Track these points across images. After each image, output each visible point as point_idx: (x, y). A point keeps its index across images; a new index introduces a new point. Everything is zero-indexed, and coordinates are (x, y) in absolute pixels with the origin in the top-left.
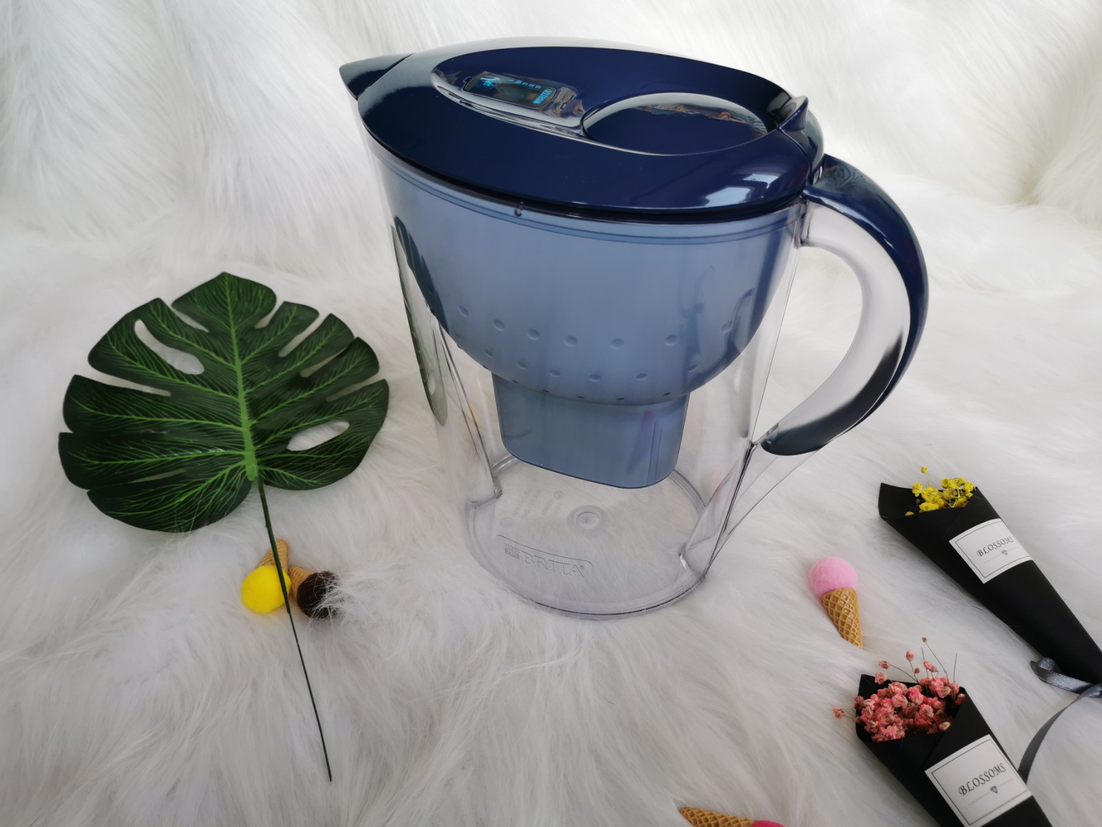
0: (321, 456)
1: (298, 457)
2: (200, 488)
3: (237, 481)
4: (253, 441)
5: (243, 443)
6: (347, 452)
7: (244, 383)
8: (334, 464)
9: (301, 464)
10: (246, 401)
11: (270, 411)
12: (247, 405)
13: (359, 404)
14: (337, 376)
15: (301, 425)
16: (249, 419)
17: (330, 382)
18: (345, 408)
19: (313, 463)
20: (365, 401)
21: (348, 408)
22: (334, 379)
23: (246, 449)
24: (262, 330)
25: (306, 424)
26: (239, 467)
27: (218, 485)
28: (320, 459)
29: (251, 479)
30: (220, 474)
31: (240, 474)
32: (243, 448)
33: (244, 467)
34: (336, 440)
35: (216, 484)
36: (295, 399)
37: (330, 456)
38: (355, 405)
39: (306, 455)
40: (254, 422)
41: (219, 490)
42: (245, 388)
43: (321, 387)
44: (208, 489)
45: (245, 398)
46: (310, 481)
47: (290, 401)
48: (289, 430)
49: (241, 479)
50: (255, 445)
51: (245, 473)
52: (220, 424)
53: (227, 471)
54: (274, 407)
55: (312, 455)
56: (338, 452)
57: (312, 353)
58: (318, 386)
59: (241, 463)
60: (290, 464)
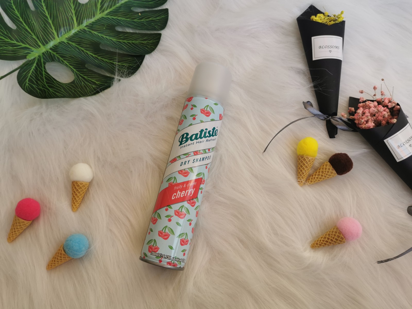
0: (45, 80)
1: (42, 70)
2: (7, 40)
3: (21, 53)
4: (53, 47)
5: (47, 43)
6: (49, 90)
7: (90, 24)
8: (41, 88)
9: (39, 73)
10: (78, 31)
11: (74, 44)
12: (76, 33)
13: (93, 80)
14: (111, 61)
15: (65, 62)
16: (66, 38)
17: (104, 60)
18: (85, 75)
19: (40, 79)
20: (97, 82)
21: (85, 77)
22: (108, 61)
23: (45, 46)
24: (132, 11)
25: (67, 63)
26: (31, 49)
27: (13, 46)
28: (43, 81)
29: (28, 57)
30: (21, 44)
31: (27, 52)
32: (44, 45)
33: (32, 51)
34: (54, 81)
35: (13, 45)
36: (85, 51)
37: (45, 84)
38: (90, 79)
39: (44, 73)
40: (66, 41)
41: (11, 48)
42: (86, 26)
43: (99, 58)
44: (8, 44)
45: (80, 30)
46: (27, 82)
47: (82, 49)
48: (60, 58)
49: (24, 54)
50: (51, 49)
51: (30, 53)
52: (53, 28)
53: (24, 45)
54: (76, 44)
55: (44, 75)
56: (49, 86)
57: (125, 41)
58: (99, 56)
59: (33, 49)
60: (38, 69)
